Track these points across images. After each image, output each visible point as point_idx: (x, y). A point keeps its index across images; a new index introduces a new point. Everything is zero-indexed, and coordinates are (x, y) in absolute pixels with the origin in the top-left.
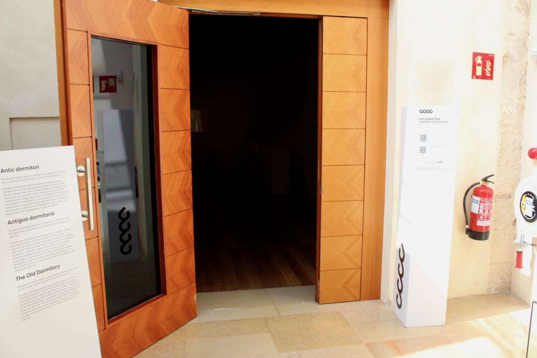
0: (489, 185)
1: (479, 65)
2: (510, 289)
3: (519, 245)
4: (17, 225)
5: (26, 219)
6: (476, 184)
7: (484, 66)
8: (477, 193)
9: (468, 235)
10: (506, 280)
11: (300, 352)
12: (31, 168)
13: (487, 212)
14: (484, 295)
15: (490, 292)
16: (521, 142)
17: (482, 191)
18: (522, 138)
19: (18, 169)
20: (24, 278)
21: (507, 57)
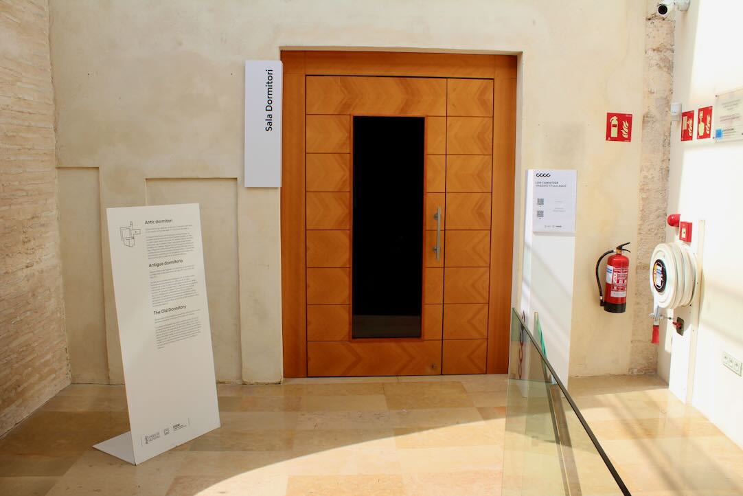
0: (624, 254)
1: (614, 126)
2: (656, 370)
3: (655, 318)
4: (155, 268)
5: (162, 264)
6: (609, 252)
7: (620, 127)
8: (610, 262)
9: (603, 307)
10: (652, 361)
11: (409, 410)
12: (167, 221)
13: (621, 282)
14: (624, 375)
15: (632, 373)
16: (666, 208)
17: (617, 260)
18: (667, 205)
19: (157, 222)
20: (159, 312)
21: (647, 117)
